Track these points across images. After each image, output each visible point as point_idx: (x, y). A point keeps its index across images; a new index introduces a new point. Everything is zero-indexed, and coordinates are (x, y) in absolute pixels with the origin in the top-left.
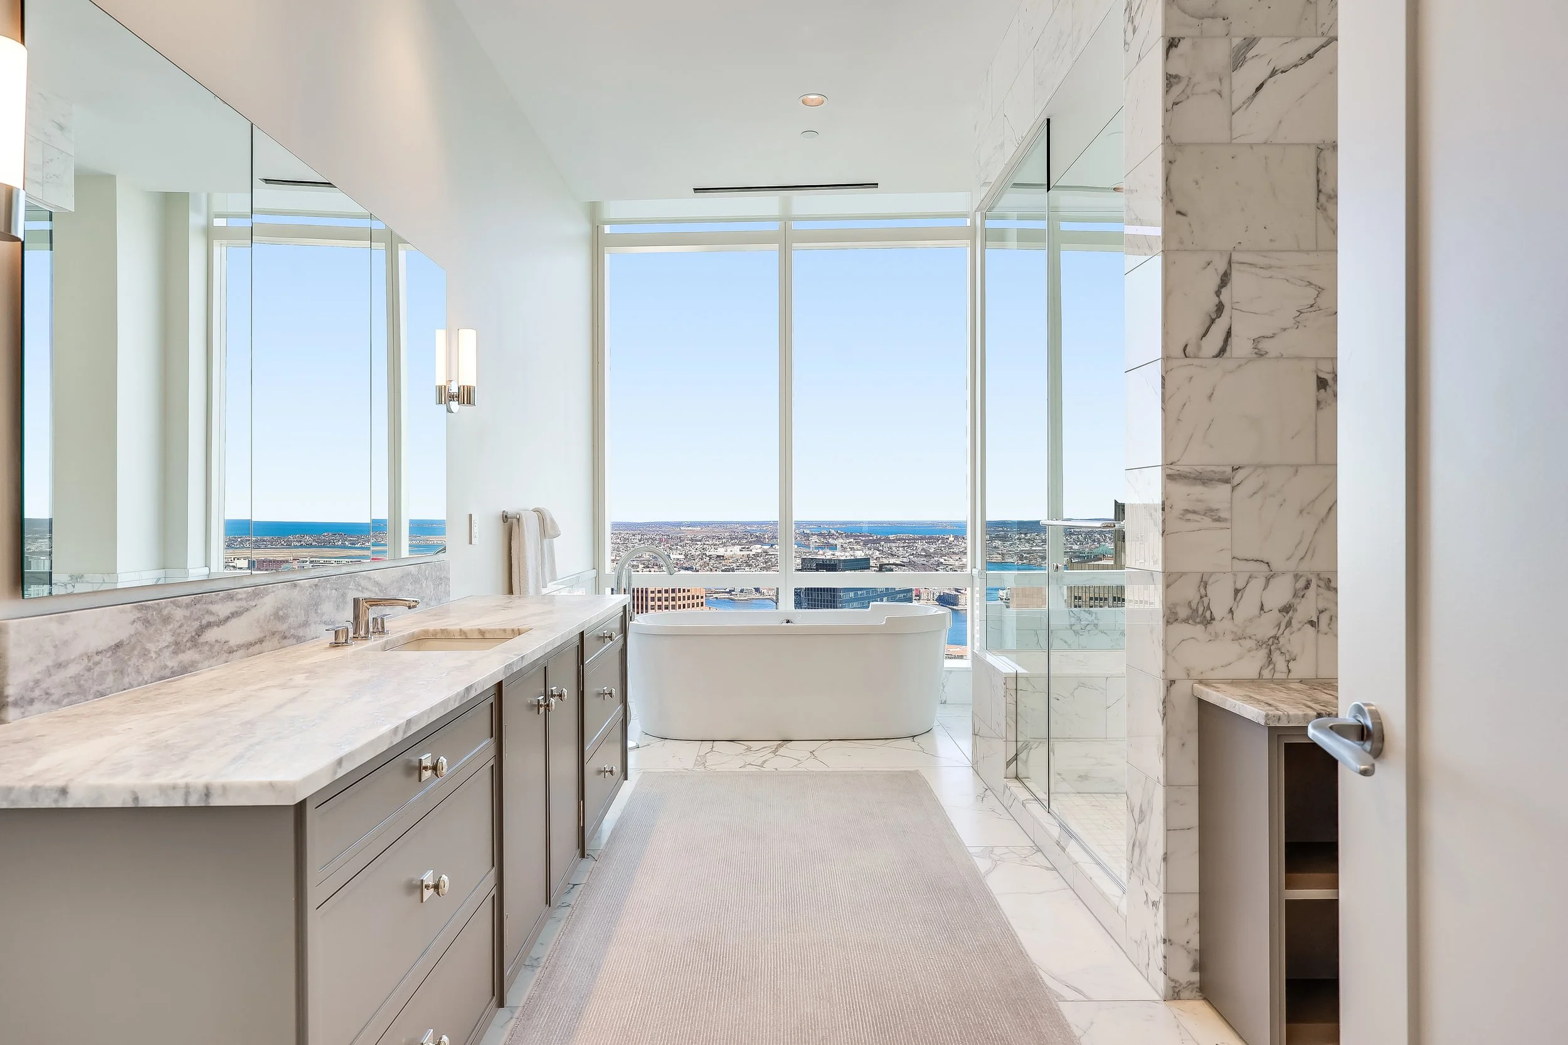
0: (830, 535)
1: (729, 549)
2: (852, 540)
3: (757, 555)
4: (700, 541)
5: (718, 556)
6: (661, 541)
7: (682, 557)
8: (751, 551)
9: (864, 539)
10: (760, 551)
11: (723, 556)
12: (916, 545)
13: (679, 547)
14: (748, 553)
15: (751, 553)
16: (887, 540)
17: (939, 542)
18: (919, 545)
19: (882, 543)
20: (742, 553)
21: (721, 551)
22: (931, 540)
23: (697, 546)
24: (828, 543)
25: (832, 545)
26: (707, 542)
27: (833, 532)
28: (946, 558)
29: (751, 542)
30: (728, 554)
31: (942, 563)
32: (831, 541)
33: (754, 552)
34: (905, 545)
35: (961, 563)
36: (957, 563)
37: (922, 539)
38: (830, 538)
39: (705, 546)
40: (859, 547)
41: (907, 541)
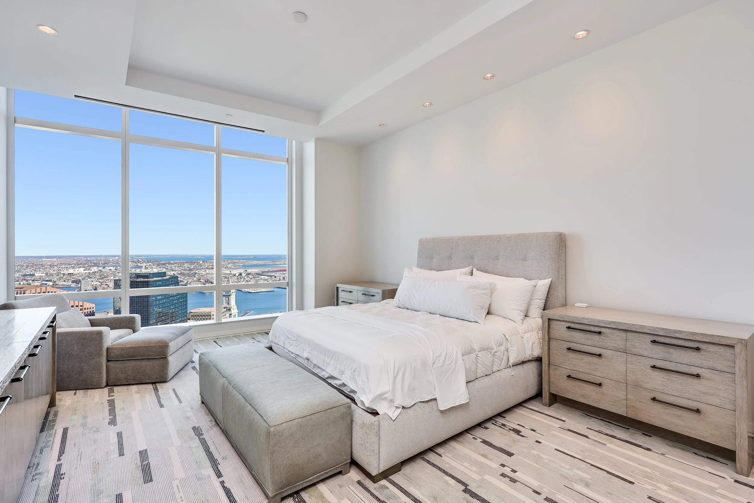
0: (139, 262)
1: (76, 270)
2: (151, 264)
3: (95, 272)
4: (56, 266)
5: (69, 274)
6: (27, 266)
7: (44, 275)
8: (91, 270)
9: (157, 263)
10: (97, 270)
11: (73, 274)
12: (184, 265)
13: (41, 270)
14: (89, 271)
15: (91, 272)
16: (170, 264)
17: (196, 264)
18: (186, 265)
19: (167, 265)
20: (85, 272)
21: (71, 271)
22: (192, 263)
23: (54, 269)
24: (138, 265)
25: (140, 266)
26: (61, 267)
27: (140, 260)
28: (199, 271)
29: (91, 266)
30: (76, 272)
31: (197, 273)
32: (139, 264)
33: (93, 271)
34: (179, 265)
35: (206, 273)
36: (204, 273)
37: (187, 263)
38: (139, 263)
39: (60, 269)
40: (154, 267)
41: (180, 264)
